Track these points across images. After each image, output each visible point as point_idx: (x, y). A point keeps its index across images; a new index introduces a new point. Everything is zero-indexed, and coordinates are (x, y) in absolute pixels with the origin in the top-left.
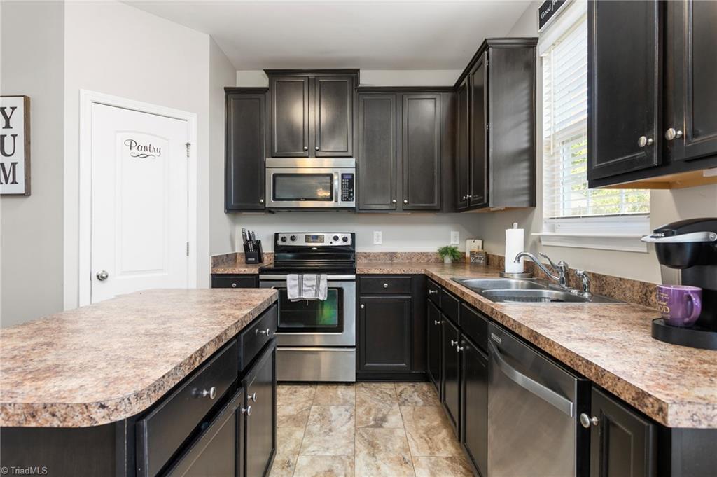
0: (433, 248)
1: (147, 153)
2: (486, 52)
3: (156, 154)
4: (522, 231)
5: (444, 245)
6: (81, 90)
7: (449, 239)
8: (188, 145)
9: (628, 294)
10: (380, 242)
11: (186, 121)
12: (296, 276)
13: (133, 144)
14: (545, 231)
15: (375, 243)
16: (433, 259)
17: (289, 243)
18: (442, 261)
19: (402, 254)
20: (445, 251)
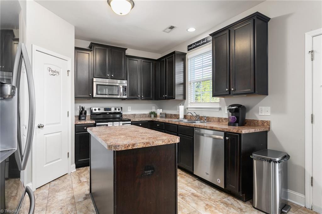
0: (147, 112)
1: (55, 74)
2: (174, 55)
3: (58, 74)
4: (183, 106)
5: (150, 111)
6: (33, 45)
7: (152, 109)
8: (68, 71)
9: (215, 120)
10: (130, 110)
11: (67, 61)
12: (111, 123)
13: (50, 70)
14: (189, 106)
16: (147, 116)
17: (97, 111)
18: (151, 116)
19: (137, 114)
20: (151, 113)
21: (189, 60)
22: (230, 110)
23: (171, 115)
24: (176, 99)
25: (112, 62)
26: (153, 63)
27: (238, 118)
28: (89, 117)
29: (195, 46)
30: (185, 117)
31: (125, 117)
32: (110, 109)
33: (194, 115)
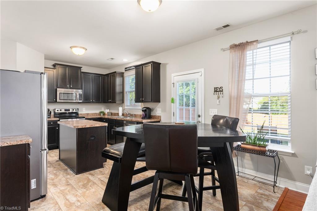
0: (98, 112)
2: (115, 73)
4: (122, 108)
5: (100, 111)
7: (101, 109)
9: (138, 116)
10: (85, 110)
14: (126, 108)
15: (83, 111)
16: (98, 114)
17: (59, 111)
18: (100, 115)
19: (90, 113)
20: (101, 112)
21: (126, 78)
22: (143, 111)
23: (115, 113)
24: (117, 103)
25: (71, 72)
26: (102, 76)
27: (146, 114)
28: (53, 116)
29: (128, 69)
30: (123, 115)
31: (81, 116)
32: (69, 110)
33: (127, 113)
